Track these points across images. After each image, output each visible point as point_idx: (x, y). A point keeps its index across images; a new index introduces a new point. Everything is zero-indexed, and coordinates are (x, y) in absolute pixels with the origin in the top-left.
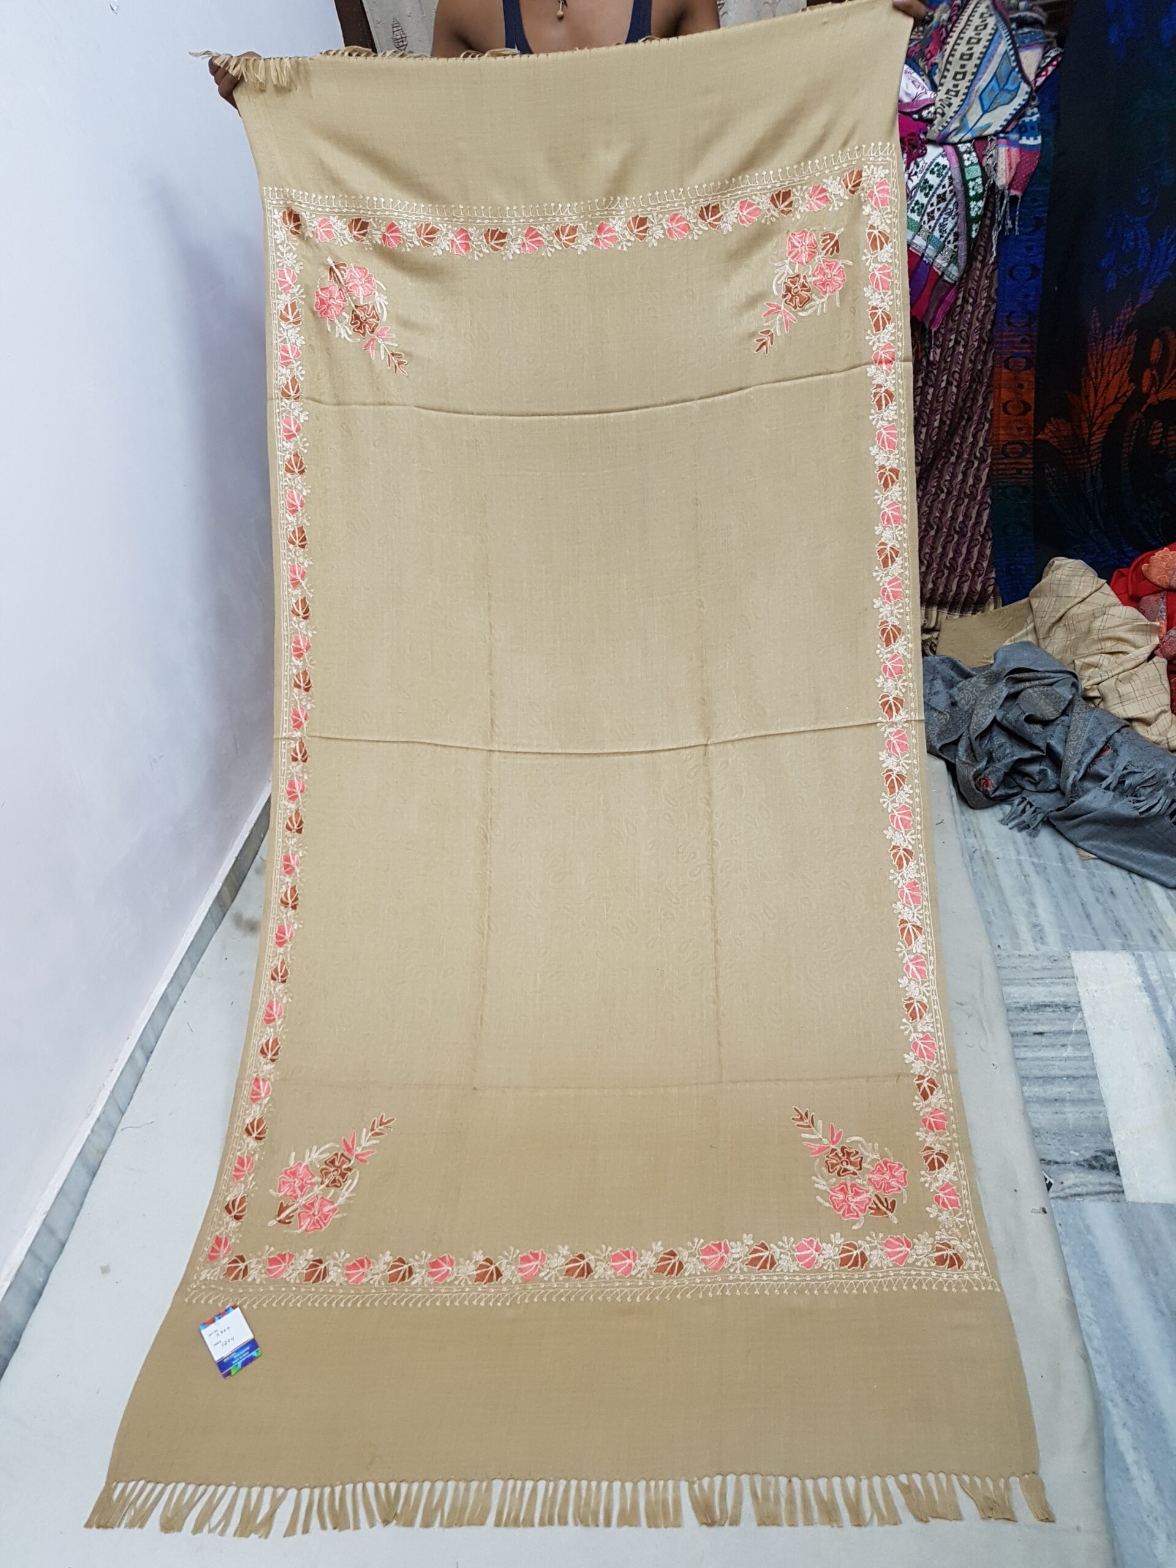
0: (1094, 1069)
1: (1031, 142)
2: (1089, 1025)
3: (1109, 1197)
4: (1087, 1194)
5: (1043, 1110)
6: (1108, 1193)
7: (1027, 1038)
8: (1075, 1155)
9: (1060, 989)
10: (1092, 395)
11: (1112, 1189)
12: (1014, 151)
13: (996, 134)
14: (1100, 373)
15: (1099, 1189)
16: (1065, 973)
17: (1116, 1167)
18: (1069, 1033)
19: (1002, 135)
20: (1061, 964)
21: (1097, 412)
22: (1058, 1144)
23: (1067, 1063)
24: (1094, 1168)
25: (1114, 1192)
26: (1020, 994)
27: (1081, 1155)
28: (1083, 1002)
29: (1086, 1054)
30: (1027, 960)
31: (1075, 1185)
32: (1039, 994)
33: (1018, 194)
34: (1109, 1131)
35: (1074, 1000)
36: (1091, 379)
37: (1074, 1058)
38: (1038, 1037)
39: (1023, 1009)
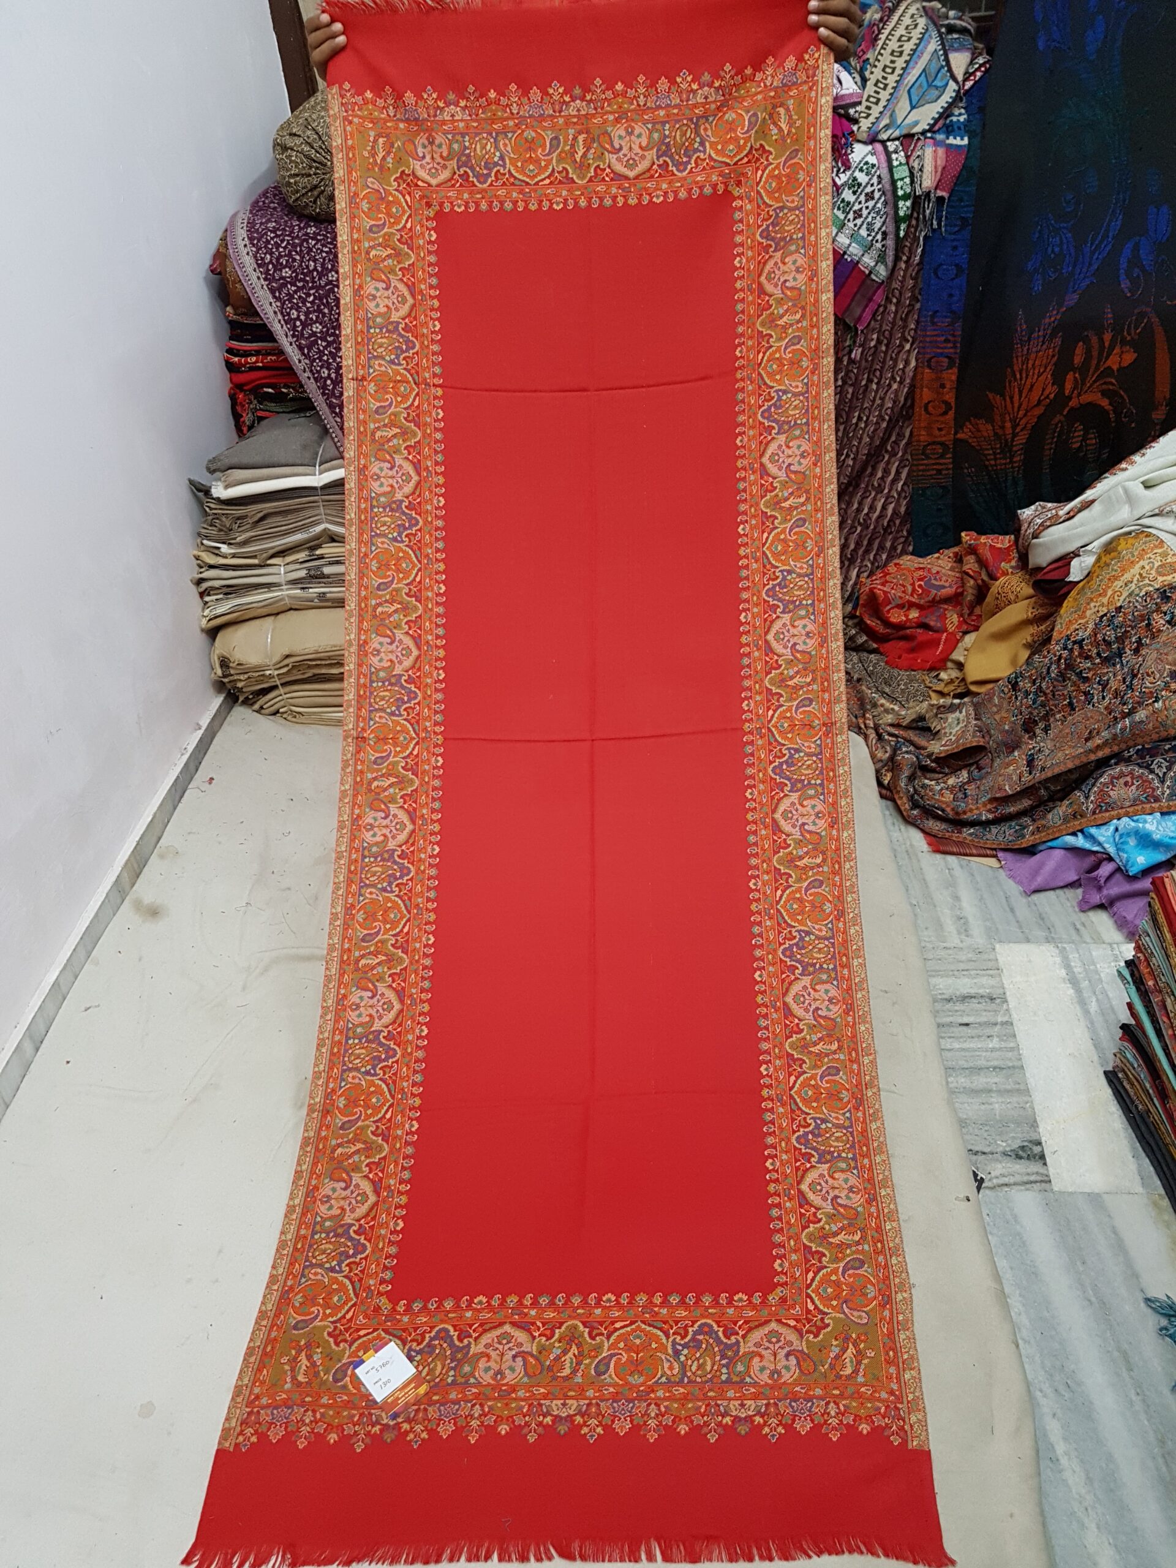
0: (1020, 1059)
1: (958, 141)
2: (1015, 1016)
3: (1036, 1186)
4: (1015, 1184)
5: (970, 1100)
6: (1036, 1182)
7: (952, 1029)
8: (1002, 1145)
9: (984, 981)
10: (1016, 397)
11: (1039, 1178)
12: (941, 151)
13: (924, 133)
14: (1024, 375)
15: (1026, 1178)
16: (990, 965)
17: (1042, 1157)
18: (996, 1024)
19: (929, 135)
20: (986, 956)
21: (1021, 413)
22: (985, 1135)
23: (995, 1054)
24: (1021, 1158)
25: (1042, 1181)
26: (945, 985)
27: (1008, 1145)
28: (1008, 994)
29: (1012, 1045)
30: (950, 952)
31: (1003, 1176)
32: (964, 985)
33: (945, 194)
34: (1035, 1121)
35: (1001, 991)
36: (1015, 379)
37: (1000, 1049)
38: (964, 1028)
39: (949, 1000)
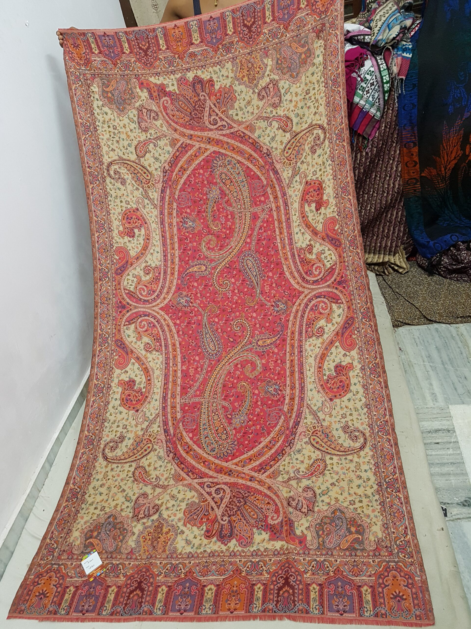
0: (462, 459)
1: (408, 55)
2: (459, 438)
4: (463, 518)
5: (441, 479)
7: (431, 446)
8: (456, 500)
9: (445, 422)
12: (399, 59)
15: (468, 516)
16: (447, 415)
18: (451, 443)
20: (445, 411)
22: (448, 495)
23: (451, 457)
24: (465, 506)
26: (428, 425)
27: (459, 500)
28: (456, 428)
29: (458, 452)
30: (429, 410)
31: (458, 514)
32: (436, 425)
35: (452, 427)
37: (453, 454)
38: (437, 445)
39: (429, 432)
